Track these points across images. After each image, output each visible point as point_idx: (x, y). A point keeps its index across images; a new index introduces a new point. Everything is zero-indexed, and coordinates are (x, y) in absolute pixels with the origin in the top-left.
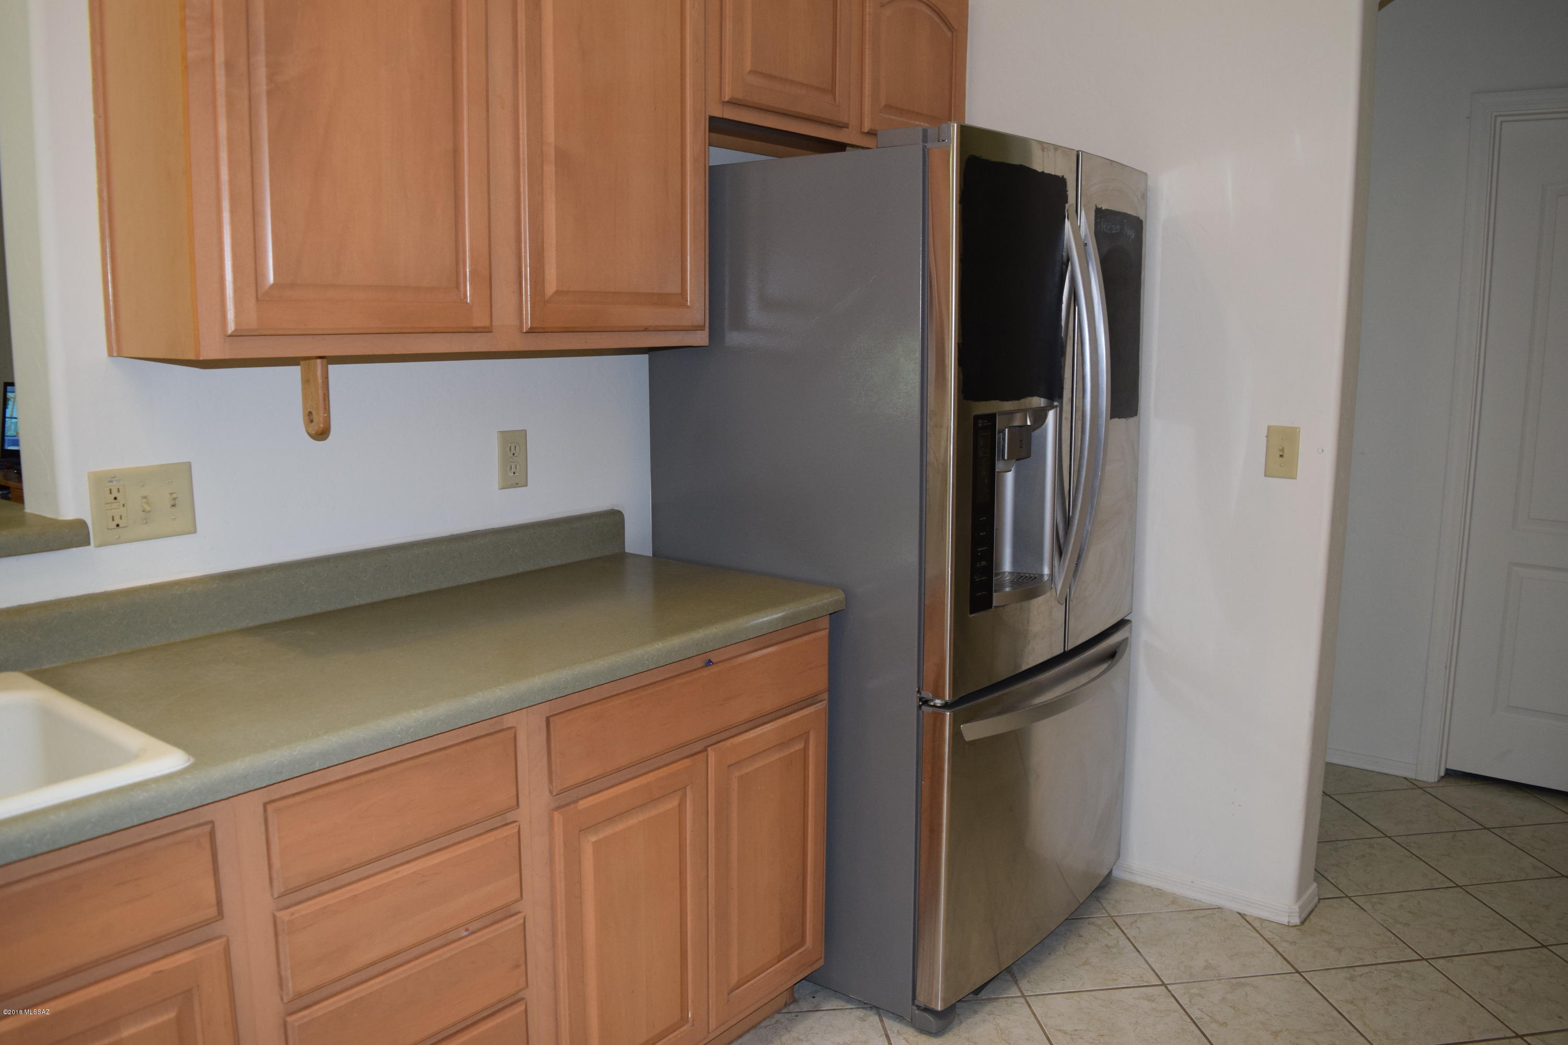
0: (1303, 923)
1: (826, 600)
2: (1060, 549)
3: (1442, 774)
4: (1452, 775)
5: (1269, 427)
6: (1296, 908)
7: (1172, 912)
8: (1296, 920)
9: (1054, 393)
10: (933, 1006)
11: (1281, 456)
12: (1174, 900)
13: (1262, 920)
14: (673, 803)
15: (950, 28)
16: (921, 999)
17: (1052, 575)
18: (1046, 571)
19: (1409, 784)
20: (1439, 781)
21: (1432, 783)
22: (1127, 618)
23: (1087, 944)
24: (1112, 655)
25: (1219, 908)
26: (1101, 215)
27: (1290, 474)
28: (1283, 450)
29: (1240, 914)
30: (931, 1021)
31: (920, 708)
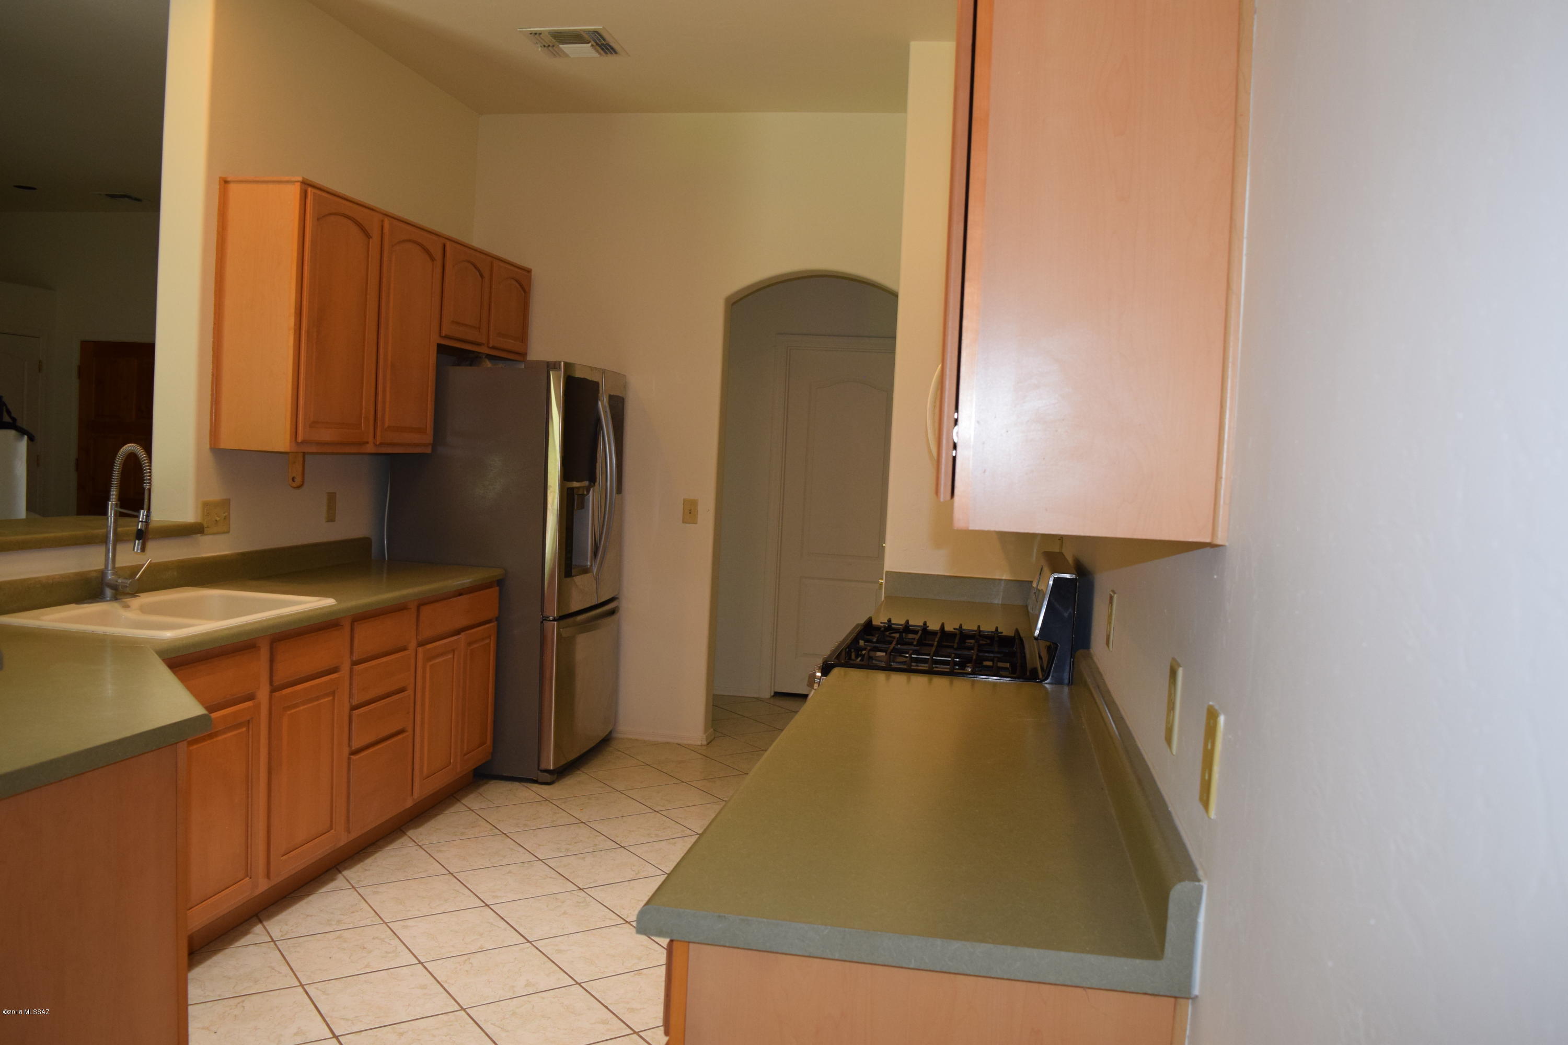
0: (708, 744)
1: (495, 573)
2: (595, 554)
3: (772, 694)
4: (777, 694)
5: (684, 500)
6: (704, 736)
7: (645, 745)
8: (705, 743)
9: (592, 479)
10: (548, 768)
11: (690, 513)
12: (645, 742)
13: (689, 745)
14: (450, 656)
15: (525, 291)
16: (543, 766)
17: (591, 565)
18: (589, 563)
19: (756, 699)
20: (770, 698)
21: (767, 698)
22: (617, 597)
24: (613, 612)
26: (611, 398)
27: (694, 522)
28: (691, 510)
29: (677, 744)
30: (548, 777)
31: (542, 622)
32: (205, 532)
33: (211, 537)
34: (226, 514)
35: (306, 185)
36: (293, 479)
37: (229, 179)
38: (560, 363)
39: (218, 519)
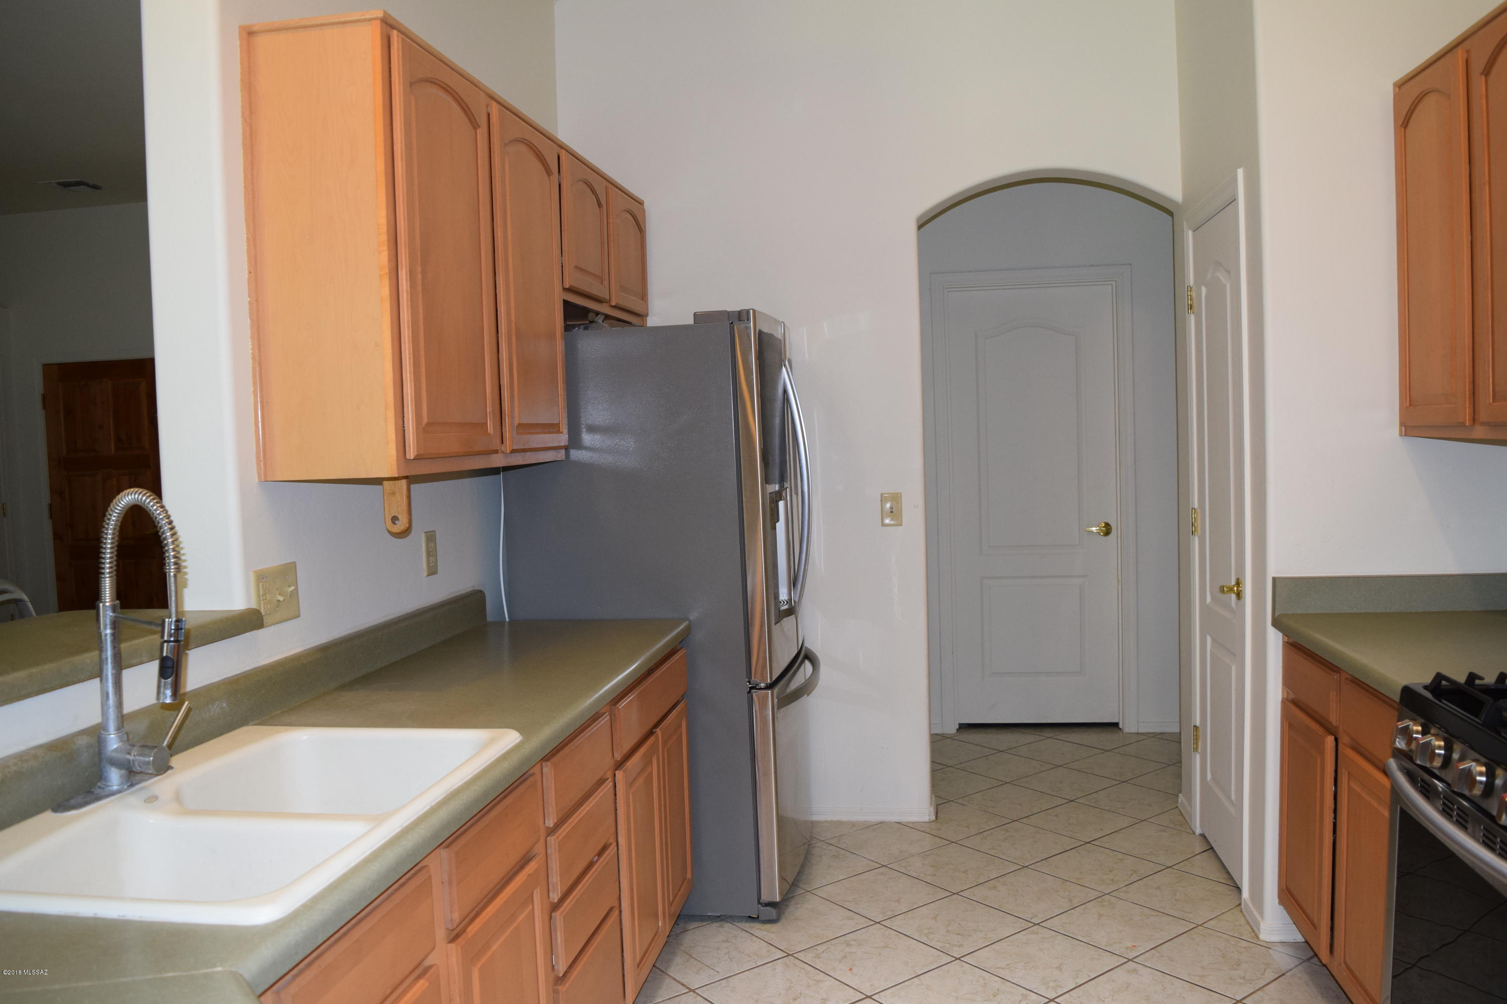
3: (958, 727)
4: (965, 727)
5: (882, 494)
6: (931, 808)
7: (856, 830)
8: (933, 818)
10: (773, 900)
11: (891, 512)
12: (853, 824)
13: (913, 823)
15: (640, 230)
16: (765, 898)
19: (941, 737)
20: (956, 732)
21: (953, 734)
23: (821, 857)
25: (882, 822)
27: (898, 523)
28: (892, 508)
29: (897, 823)
30: (772, 912)
31: (749, 692)
32: (265, 621)
33: (272, 628)
34: (293, 588)
35: (388, 24)
36: (394, 519)
37: (256, 28)
38: (748, 311)
39: (281, 598)
